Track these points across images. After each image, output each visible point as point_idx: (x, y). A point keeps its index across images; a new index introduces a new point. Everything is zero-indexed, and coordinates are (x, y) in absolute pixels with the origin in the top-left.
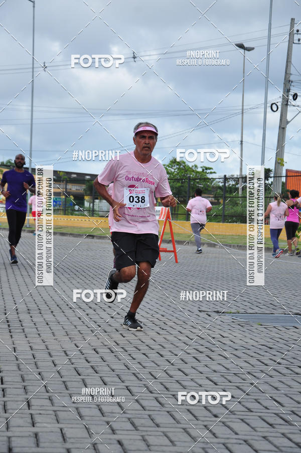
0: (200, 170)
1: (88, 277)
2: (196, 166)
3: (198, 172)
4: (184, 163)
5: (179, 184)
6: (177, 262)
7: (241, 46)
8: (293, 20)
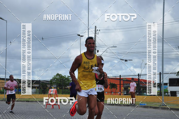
0: (67, 77)
1: (27, 115)
2: (65, 76)
3: (66, 78)
4: (61, 75)
5: (60, 82)
6: (59, 108)
7: (79, 35)
8: (96, 27)
